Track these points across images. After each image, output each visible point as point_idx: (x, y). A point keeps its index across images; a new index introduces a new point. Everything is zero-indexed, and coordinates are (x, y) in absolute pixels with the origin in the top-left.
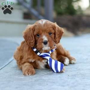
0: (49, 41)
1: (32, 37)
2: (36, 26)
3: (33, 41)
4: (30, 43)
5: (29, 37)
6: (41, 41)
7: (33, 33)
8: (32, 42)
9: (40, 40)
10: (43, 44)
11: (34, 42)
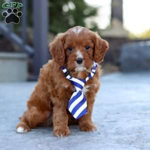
0: (84, 59)
1: (62, 51)
2: (67, 35)
3: (62, 57)
4: (59, 59)
5: (58, 51)
6: (73, 59)
7: (63, 45)
8: (62, 59)
9: (72, 56)
10: (76, 63)
11: (64, 58)
